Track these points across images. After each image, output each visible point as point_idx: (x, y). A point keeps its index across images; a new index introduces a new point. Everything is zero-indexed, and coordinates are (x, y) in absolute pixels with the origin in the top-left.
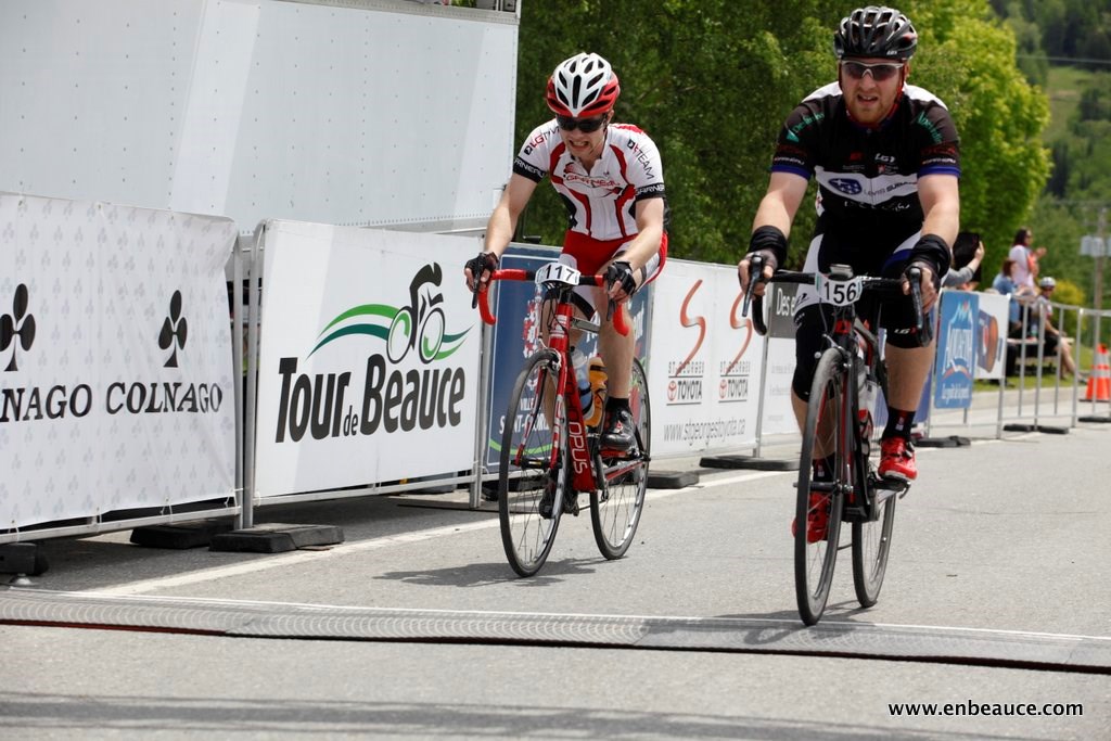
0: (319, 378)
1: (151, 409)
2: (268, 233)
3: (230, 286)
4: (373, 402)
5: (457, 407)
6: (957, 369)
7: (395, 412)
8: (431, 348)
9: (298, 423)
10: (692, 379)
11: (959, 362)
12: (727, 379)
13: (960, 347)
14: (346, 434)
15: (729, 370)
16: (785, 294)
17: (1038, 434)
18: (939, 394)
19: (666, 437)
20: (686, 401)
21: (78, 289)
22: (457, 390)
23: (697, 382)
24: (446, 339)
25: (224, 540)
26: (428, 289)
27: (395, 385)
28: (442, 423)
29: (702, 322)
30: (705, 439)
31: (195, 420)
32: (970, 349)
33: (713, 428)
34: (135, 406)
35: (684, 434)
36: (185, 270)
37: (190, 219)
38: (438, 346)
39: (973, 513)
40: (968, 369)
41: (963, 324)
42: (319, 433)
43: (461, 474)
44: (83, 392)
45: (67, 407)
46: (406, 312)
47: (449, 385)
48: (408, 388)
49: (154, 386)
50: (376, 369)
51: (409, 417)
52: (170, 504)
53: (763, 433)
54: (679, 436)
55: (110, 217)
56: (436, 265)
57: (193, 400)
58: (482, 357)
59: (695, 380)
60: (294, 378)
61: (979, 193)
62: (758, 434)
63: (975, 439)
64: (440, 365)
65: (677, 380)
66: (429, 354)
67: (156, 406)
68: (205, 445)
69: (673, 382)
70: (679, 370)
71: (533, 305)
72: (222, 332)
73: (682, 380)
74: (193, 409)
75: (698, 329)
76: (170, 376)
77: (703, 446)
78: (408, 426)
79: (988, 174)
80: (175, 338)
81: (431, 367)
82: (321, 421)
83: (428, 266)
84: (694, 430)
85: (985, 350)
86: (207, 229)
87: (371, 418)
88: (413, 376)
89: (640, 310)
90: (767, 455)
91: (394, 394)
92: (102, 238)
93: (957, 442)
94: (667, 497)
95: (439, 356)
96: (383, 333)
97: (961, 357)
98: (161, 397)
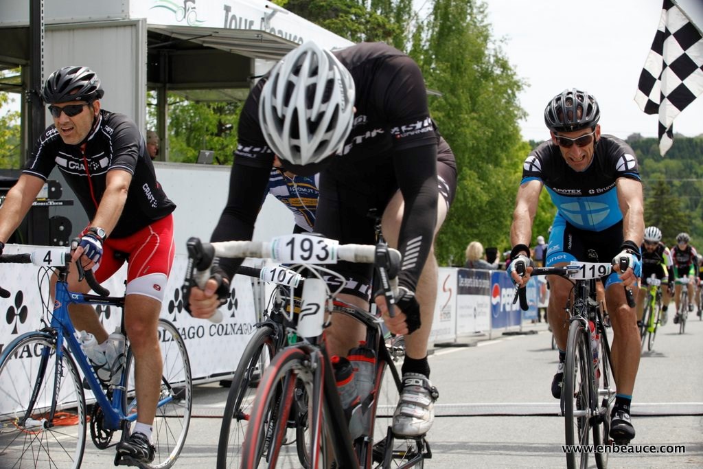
1: (226, 334)
3: (253, 284)
11: (531, 301)
12: (443, 312)
15: (443, 309)
16: (462, 277)
30: (435, 336)
31: (242, 338)
32: (535, 295)
34: (220, 333)
36: (236, 279)
41: (532, 286)
44: (201, 329)
45: (196, 335)
49: (227, 325)
53: (458, 333)
57: (241, 330)
62: (456, 333)
63: (541, 331)
67: (228, 333)
72: (250, 303)
74: (242, 333)
76: (232, 321)
80: (234, 306)
85: (541, 295)
90: (460, 341)
93: (533, 332)
97: (532, 299)
98: (229, 329)
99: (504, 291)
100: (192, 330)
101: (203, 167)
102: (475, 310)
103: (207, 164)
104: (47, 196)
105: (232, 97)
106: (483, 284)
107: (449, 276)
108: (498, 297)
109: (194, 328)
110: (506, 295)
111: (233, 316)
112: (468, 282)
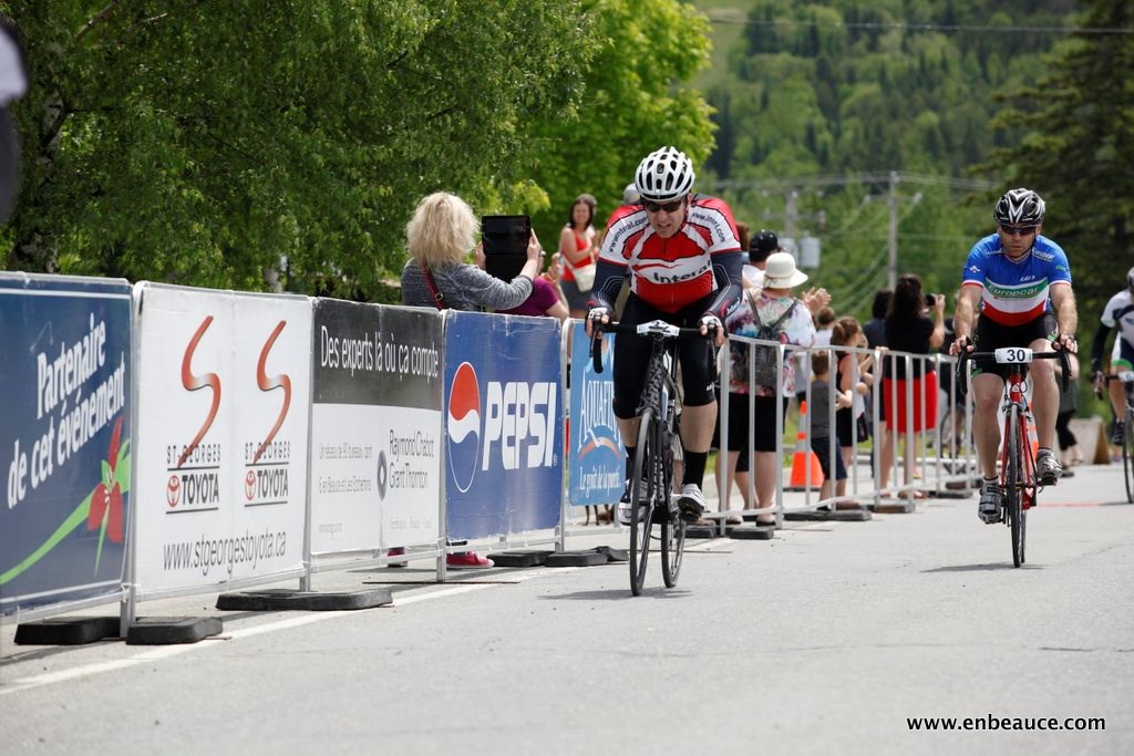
6: (599, 442)
10: (202, 472)
11: (600, 432)
12: (255, 469)
13: (601, 409)
15: (258, 456)
16: (332, 334)
17: (727, 541)
18: (575, 482)
19: (167, 565)
20: (194, 506)
23: (211, 476)
29: (215, 383)
30: (226, 565)
33: (239, 548)
35: (193, 558)
39: (654, 656)
40: (616, 443)
53: (315, 552)
54: (187, 563)
59: (208, 472)
61: (604, 173)
62: (306, 555)
65: (180, 474)
69: (174, 477)
70: (183, 459)
73: (188, 473)
75: (210, 392)
77: (224, 576)
79: (619, 142)
84: (208, 551)
89: (119, 366)
90: (321, 586)
94: (177, 656)
97: (604, 424)
99: (494, 388)
102: (382, 461)
106: (414, 361)
107: (282, 325)
108: (472, 418)
110: (503, 410)
112: (355, 353)
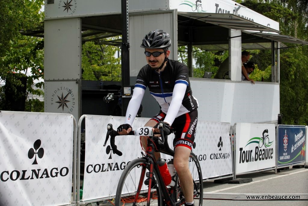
0: (247, 151)
1: (217, 158)
2: (236, 125)
3: (230, 135)
4: (257, 155)
5: (272, 155)
7: (261, 157)
8: (267, 144)
9: (243, 160)
14: (252, 161)
21: (203, 137)
22: (272, 152)
24: (269, 143)
25: (231, 182)
26: (266, 134)
27: (261, 152)
28: (269, 158)
31: (225, 160)
36: (222, 132)
37: (222, 123)
38: (268, 144)
42: (247, 161)
43: (273, 167)
44: (205, 156)
45: (202, 159)
46: (262, 138)
47: (270, 151)
48: (263, 152)
49: (217, 154)
50: (257, 149)
51: (263, 158)
52: (221, 175)
55: (208, 124)
56: (267, 130)
57: (224, 156)
58: (276, 146)
60: (242, 151)
64: (269, 148)
66: (266, 146)
67: (218, 158)
68: (227, 164)
71: (285, 136)
72: (229, 144)
74: (224, 158)
76: (220, 152)
78: (263, 159)
80: (221, 145)
81: (267, 148)
82: (247, 159)
83: (265, 130)
86: (225, 125)
87: (256, 158)
88: (264, 150)
89: (304, 136)
91: (260, 153)
92: (207, 127)
95: (268, 146)
96: (258, 142)
98: (218, 156)
100: (201, 157)
101: (206, 80)
103: (208, 78)
104: (130, 93)
105: (222, 48)
109: (201, 155)
111: (220, 150)
